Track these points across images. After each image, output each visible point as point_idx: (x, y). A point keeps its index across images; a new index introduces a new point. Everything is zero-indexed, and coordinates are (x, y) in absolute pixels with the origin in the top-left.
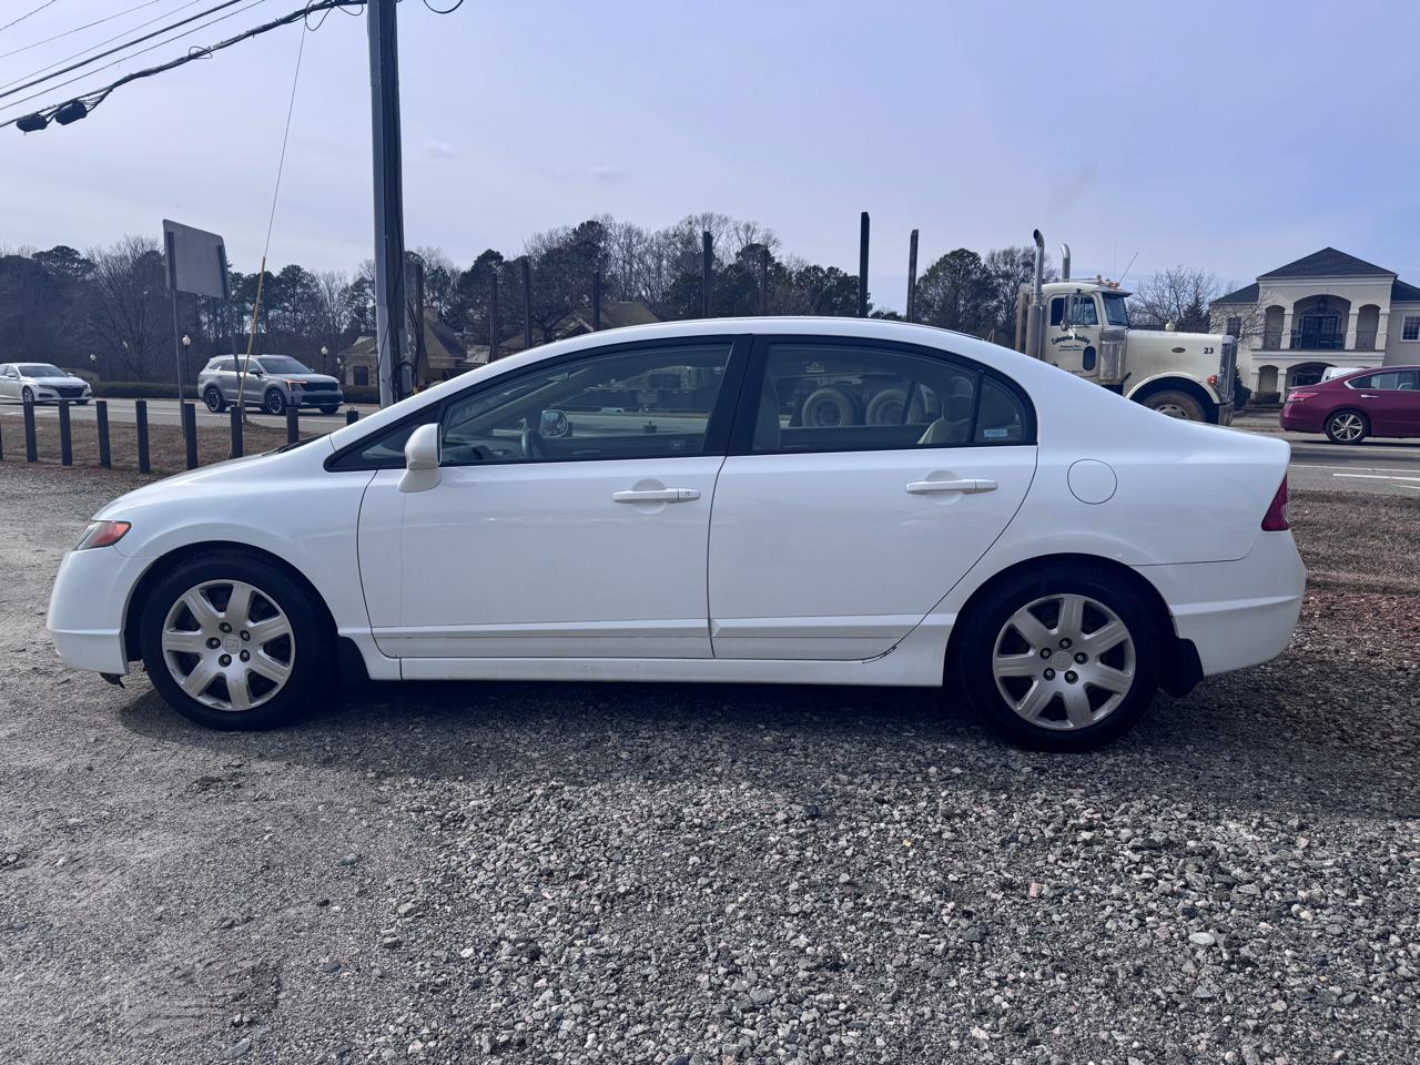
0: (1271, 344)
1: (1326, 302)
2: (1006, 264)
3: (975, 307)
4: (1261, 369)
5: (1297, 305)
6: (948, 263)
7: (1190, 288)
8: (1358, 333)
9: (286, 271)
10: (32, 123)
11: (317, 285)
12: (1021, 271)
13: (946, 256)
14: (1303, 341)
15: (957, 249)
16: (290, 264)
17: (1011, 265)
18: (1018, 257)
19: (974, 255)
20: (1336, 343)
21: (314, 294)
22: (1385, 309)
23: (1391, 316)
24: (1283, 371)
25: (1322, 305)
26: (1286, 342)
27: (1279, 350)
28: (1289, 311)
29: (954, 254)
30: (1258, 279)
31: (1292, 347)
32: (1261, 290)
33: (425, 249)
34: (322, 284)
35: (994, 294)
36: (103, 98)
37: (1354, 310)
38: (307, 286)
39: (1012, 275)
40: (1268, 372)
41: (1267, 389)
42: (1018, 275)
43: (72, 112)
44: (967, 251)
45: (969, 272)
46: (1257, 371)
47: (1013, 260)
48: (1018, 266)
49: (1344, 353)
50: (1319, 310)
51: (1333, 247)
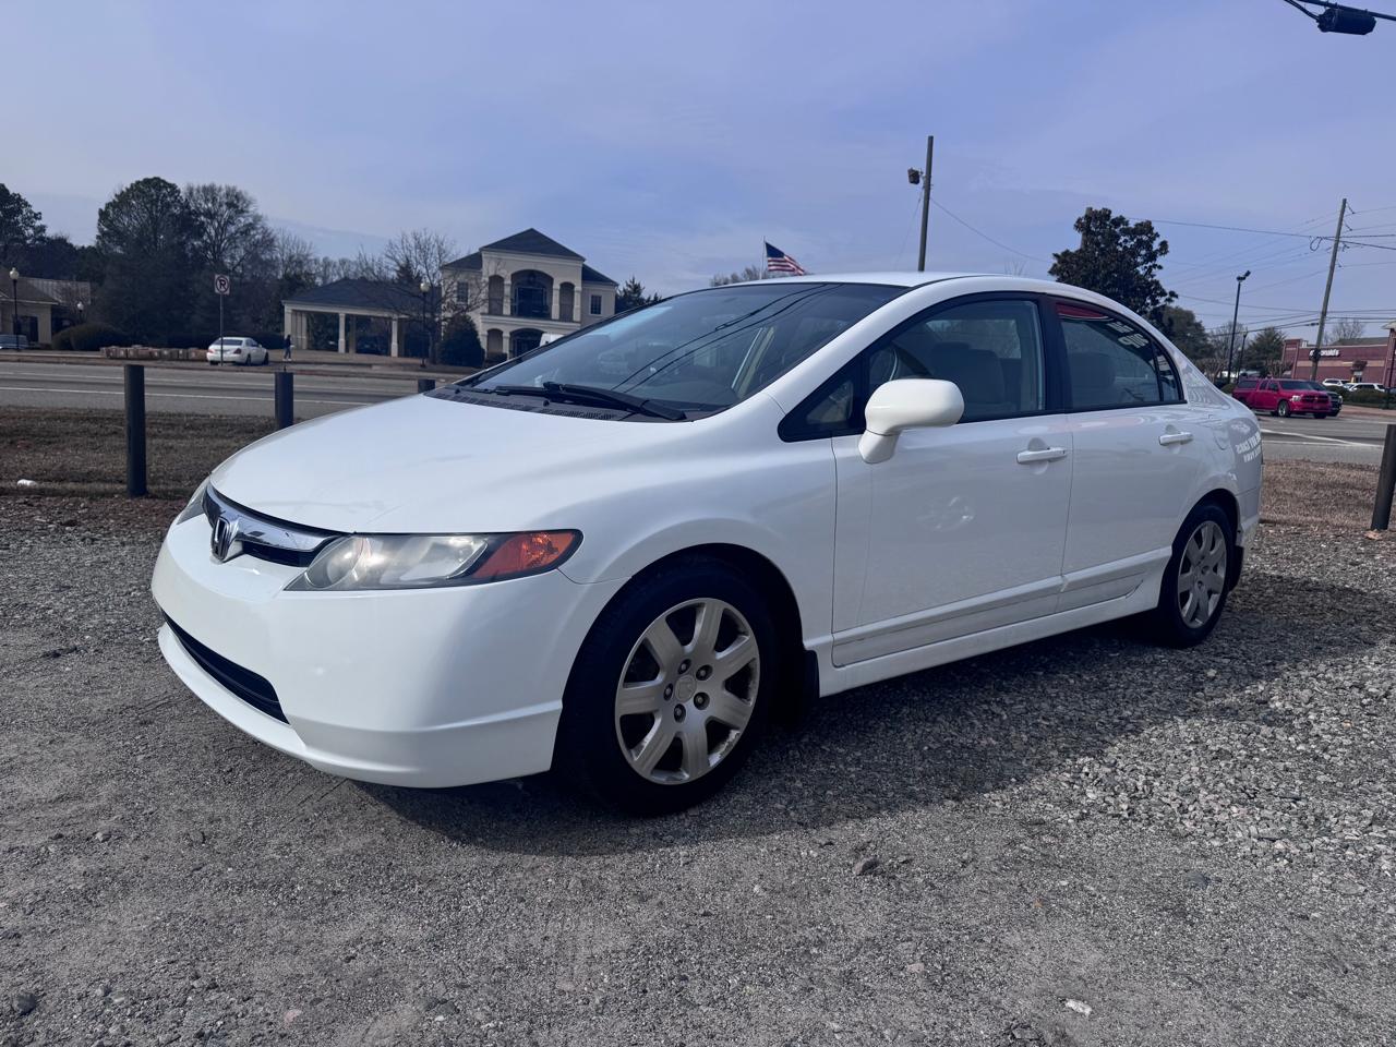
0: (494, 310)
1: (535, 277)
2: (206, 201)
3: (182, 244)
4: (489, 331)
5: (515, 276)
6: (140, 190)
7: (435, 251)
8: (561, 305)
12: (226, 212)
13: (138, 183)
14: (520, 311)
15: (151, 176)
17: (213, 203)
18: (221, 197)
19: (173, 187)
20: (544, 314)
22: (578, 287)
23: (583, 293)
24: (506, 334)
25: (532, 279)
26: (507, 310)
27: (501, 314)
28: (508, 282)
29: (147, 182)
30: (481, 249)
31: (512, 315)
32: (484, 259)
35: (199, 231)
37: (556, 286)
39: (216, 214)
40: (495, 334)
41: (495, 350)
42: (222, 216)
44: (163, 181)
45: (168, 206)
46: (486, 333)
47: (214, 199)
48: (221, 205)
49: (550, 322)
50: (530, 283)
51: (535, 228)
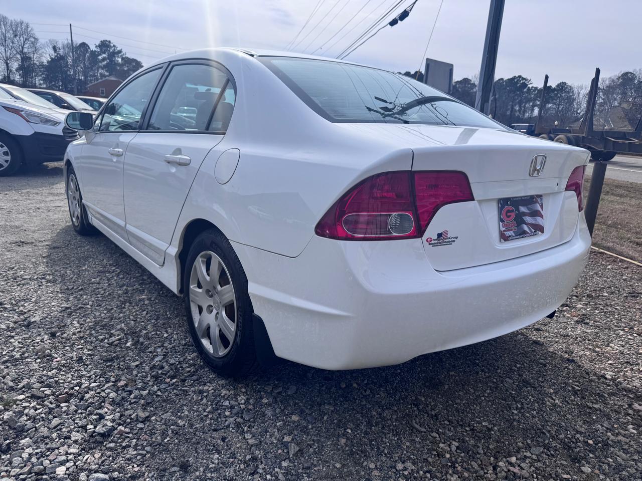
9: (558, 85)
10: (393, 23)
11: (573, 92)
16: (561, 82)
21: (571, 96)
33: (638, 70)
34: (576, 90)
36: (413, 6)
38: (568, 92)
43: (404, 15)
